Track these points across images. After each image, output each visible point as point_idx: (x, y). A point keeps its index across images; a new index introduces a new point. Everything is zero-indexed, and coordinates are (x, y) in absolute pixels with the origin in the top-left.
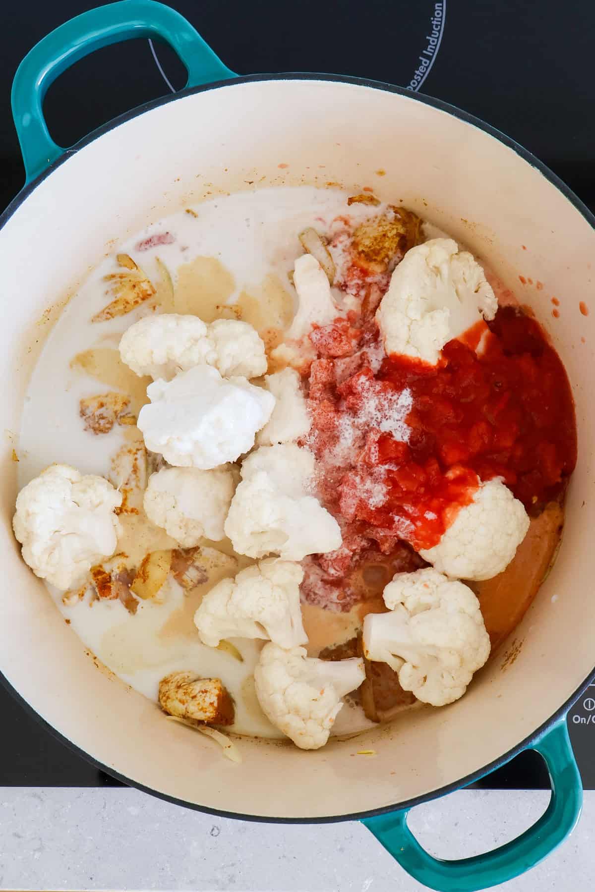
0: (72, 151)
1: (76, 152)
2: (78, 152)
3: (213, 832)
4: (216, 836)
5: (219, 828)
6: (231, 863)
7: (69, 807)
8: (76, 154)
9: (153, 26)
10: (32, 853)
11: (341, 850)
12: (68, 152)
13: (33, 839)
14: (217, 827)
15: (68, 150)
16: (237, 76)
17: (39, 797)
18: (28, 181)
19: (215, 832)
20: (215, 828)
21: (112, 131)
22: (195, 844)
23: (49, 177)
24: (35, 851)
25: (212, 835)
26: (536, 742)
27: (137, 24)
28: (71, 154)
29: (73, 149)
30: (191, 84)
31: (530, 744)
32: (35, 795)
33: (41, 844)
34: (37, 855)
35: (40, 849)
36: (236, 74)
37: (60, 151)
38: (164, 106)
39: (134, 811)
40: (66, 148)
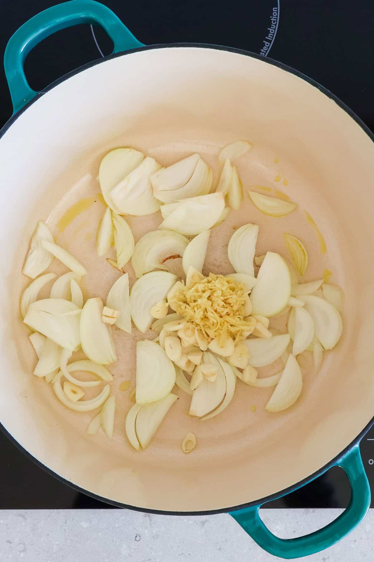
0: (42, 93)
1: (45, 94)
2: (46, 94)
3: (136, 539)
4: (138, 541)
5: (140, 535)
6: (148, 559)
7: (43, 522)
8: (45, 95)
9: (91, 15)
10: (19, 553)
11: (220, 549)
12: (39, 94)
13: (19, 544)
14: (139, 535)
15: (39, 93)
16: (145, 46)
17: (24, 516)
18: (14, 112)
19: (138, 538)
20: (138, 536)
21: (66, 80)
22: (125, 546)
23: (27, 109)
24: (20, 552)
25: (136, 540)
26: (340, 461)
27: (82, 15)
28: (41, 95)
29: (42, 92)
30: (116, 51)
31: (336, 462)
32: (20, 515)
33: (25, 548)
34: (22, 555)
35: (24, 551)
36: (143, 44)
37: (35, 93)
38: (99, 64)
39: (85, 525)
40: (38, 92)
